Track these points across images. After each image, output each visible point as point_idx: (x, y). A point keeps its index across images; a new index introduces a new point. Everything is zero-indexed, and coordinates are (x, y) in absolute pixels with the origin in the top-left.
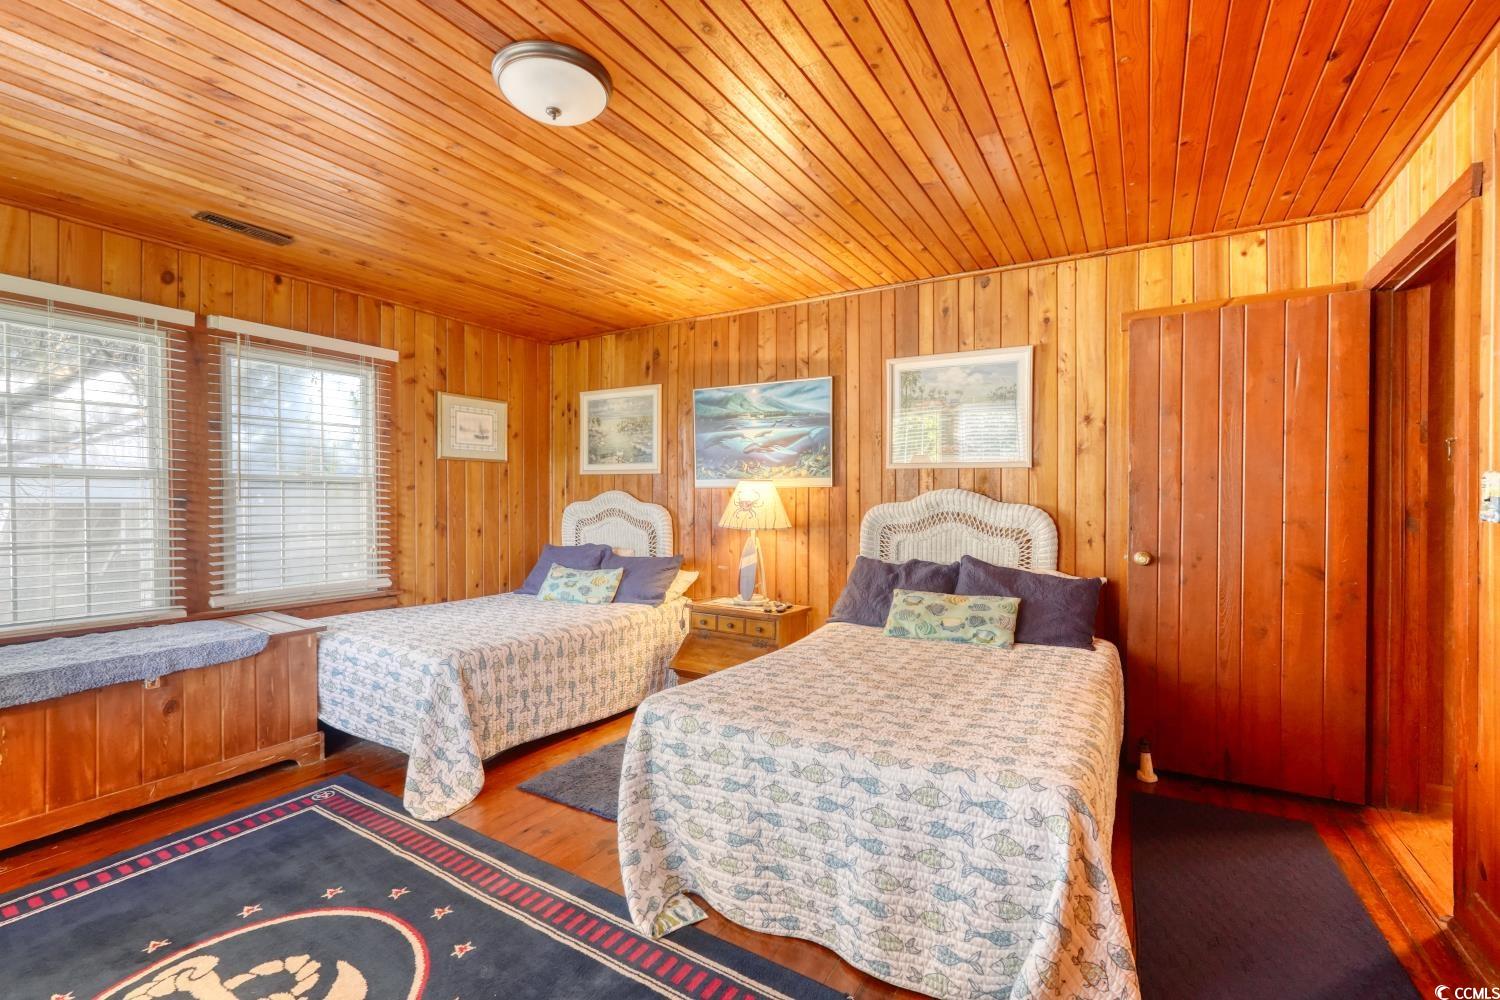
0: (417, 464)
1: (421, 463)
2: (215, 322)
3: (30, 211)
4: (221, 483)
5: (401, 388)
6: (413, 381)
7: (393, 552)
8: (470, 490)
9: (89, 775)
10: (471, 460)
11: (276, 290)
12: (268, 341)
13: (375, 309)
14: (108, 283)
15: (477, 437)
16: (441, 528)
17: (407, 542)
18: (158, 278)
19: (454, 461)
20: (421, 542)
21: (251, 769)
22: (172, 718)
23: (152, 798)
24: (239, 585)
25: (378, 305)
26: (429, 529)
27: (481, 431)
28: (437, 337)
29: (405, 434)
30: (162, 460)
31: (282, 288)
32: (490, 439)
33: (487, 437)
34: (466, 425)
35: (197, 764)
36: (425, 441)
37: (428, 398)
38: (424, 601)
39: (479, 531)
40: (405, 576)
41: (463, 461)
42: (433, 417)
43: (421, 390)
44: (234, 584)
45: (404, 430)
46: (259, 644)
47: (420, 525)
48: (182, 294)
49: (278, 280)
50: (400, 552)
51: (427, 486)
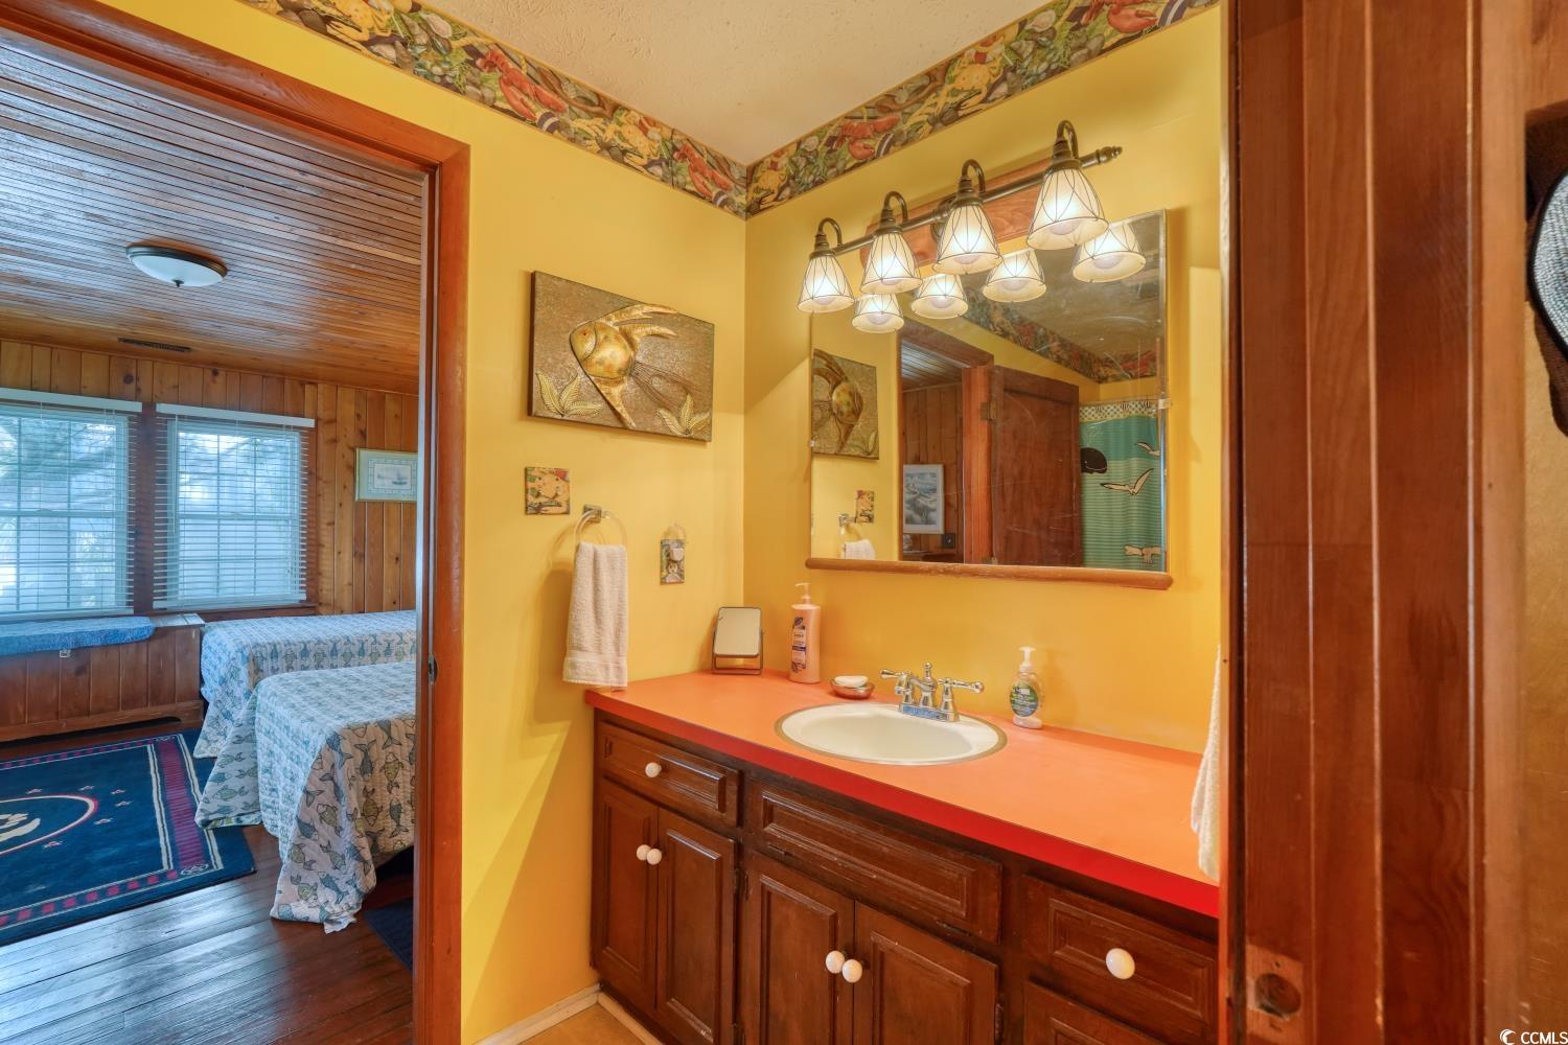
0: (337, 505)
1: (341, 505)
2: (162, 408)
3: (33, 345)
4: (166, 521)
5: (323, 448)
6: (335, 441)
7: (312, 573)
8: (388, 525)
9: (21, 709)
10: (389, 502)
11: (214, 381)
12: (205, 419)
13: (300, 389)
14: (85, 387)
15: (395, 483)
16: (359, 556)
17: (326, 565)
18: (121, 380)
19: (373, 503)
20: (339, 569)
21: (142, 719)
22: (82, 678)
23: (64, 729)
24: (181, 593)
25: (302, 385)
26: (347, 556)
27: (399, 479)
28: (357, 405)
29: (325, 482)
30: (123, 508)
31: (220, 379)
32: (409, 483)
33: (405, 483)
34: (384, 474)
35: (101, 711)
36: (345, 487)
37: (349, 454)
38: (342, 612)
39: (397, 559)
40: (324, 592)
41: (382, 503)
42: (352, 469)
43: (341, 448)
44: (176, 592)
45: (324, 478)
46: (146, 632)
47: (339, 553)
48: (138, 390)
49: (215, 373)
50: (320, 574)
51: (346, 524)
